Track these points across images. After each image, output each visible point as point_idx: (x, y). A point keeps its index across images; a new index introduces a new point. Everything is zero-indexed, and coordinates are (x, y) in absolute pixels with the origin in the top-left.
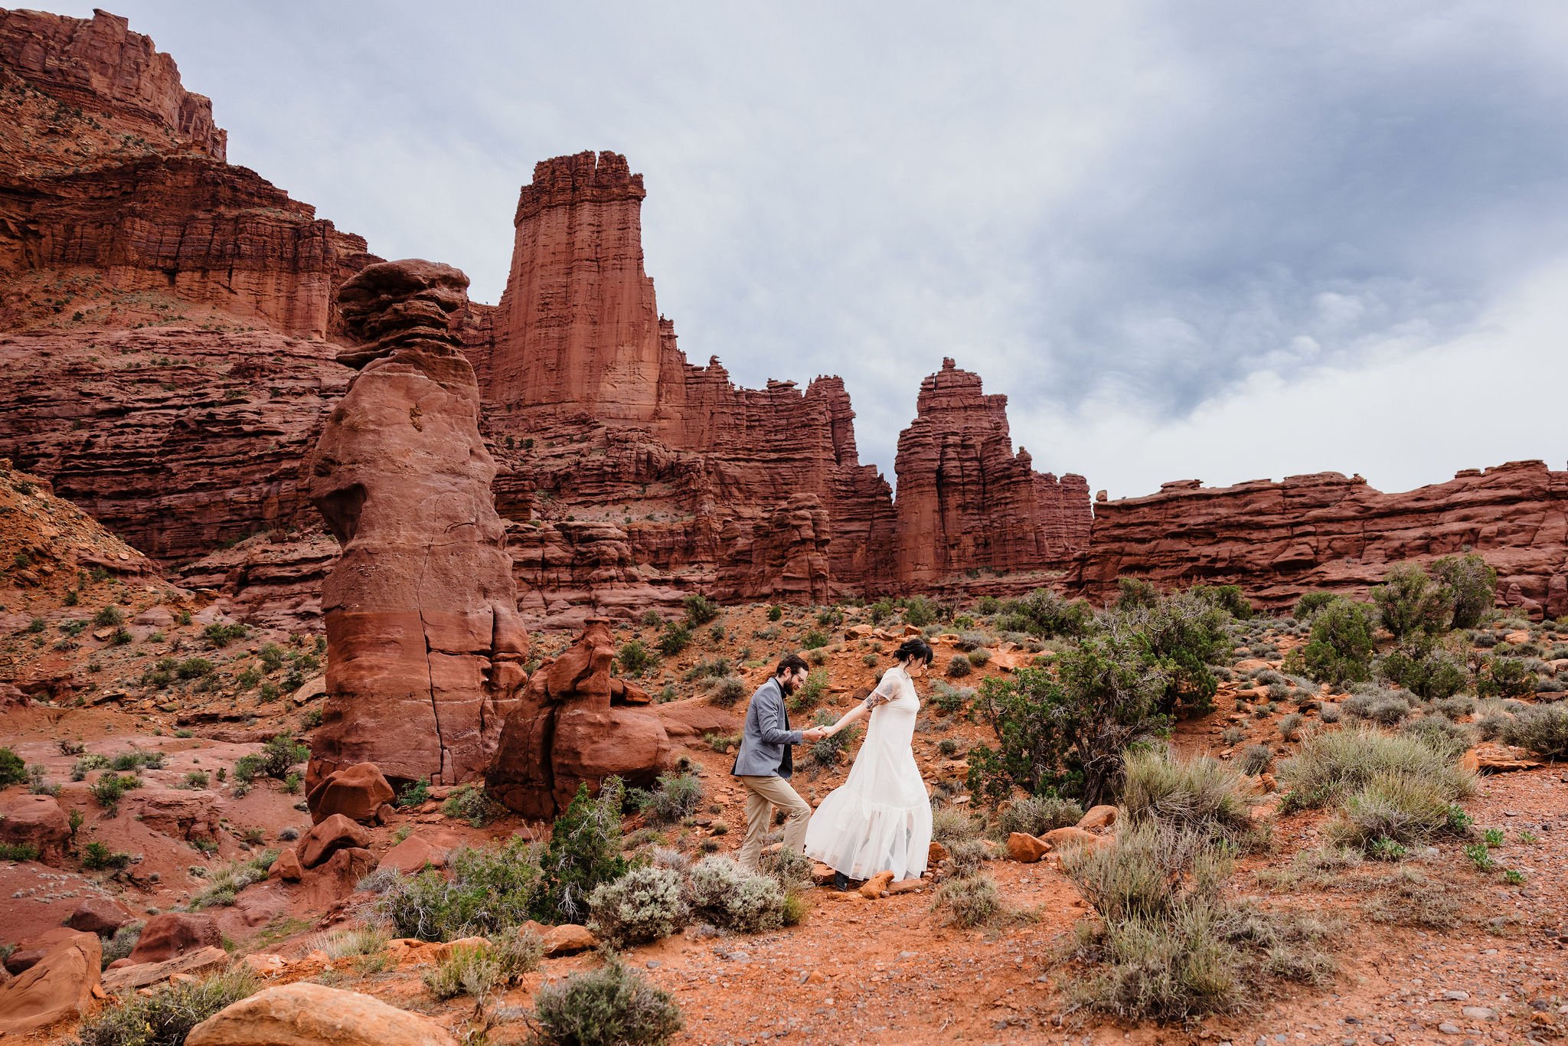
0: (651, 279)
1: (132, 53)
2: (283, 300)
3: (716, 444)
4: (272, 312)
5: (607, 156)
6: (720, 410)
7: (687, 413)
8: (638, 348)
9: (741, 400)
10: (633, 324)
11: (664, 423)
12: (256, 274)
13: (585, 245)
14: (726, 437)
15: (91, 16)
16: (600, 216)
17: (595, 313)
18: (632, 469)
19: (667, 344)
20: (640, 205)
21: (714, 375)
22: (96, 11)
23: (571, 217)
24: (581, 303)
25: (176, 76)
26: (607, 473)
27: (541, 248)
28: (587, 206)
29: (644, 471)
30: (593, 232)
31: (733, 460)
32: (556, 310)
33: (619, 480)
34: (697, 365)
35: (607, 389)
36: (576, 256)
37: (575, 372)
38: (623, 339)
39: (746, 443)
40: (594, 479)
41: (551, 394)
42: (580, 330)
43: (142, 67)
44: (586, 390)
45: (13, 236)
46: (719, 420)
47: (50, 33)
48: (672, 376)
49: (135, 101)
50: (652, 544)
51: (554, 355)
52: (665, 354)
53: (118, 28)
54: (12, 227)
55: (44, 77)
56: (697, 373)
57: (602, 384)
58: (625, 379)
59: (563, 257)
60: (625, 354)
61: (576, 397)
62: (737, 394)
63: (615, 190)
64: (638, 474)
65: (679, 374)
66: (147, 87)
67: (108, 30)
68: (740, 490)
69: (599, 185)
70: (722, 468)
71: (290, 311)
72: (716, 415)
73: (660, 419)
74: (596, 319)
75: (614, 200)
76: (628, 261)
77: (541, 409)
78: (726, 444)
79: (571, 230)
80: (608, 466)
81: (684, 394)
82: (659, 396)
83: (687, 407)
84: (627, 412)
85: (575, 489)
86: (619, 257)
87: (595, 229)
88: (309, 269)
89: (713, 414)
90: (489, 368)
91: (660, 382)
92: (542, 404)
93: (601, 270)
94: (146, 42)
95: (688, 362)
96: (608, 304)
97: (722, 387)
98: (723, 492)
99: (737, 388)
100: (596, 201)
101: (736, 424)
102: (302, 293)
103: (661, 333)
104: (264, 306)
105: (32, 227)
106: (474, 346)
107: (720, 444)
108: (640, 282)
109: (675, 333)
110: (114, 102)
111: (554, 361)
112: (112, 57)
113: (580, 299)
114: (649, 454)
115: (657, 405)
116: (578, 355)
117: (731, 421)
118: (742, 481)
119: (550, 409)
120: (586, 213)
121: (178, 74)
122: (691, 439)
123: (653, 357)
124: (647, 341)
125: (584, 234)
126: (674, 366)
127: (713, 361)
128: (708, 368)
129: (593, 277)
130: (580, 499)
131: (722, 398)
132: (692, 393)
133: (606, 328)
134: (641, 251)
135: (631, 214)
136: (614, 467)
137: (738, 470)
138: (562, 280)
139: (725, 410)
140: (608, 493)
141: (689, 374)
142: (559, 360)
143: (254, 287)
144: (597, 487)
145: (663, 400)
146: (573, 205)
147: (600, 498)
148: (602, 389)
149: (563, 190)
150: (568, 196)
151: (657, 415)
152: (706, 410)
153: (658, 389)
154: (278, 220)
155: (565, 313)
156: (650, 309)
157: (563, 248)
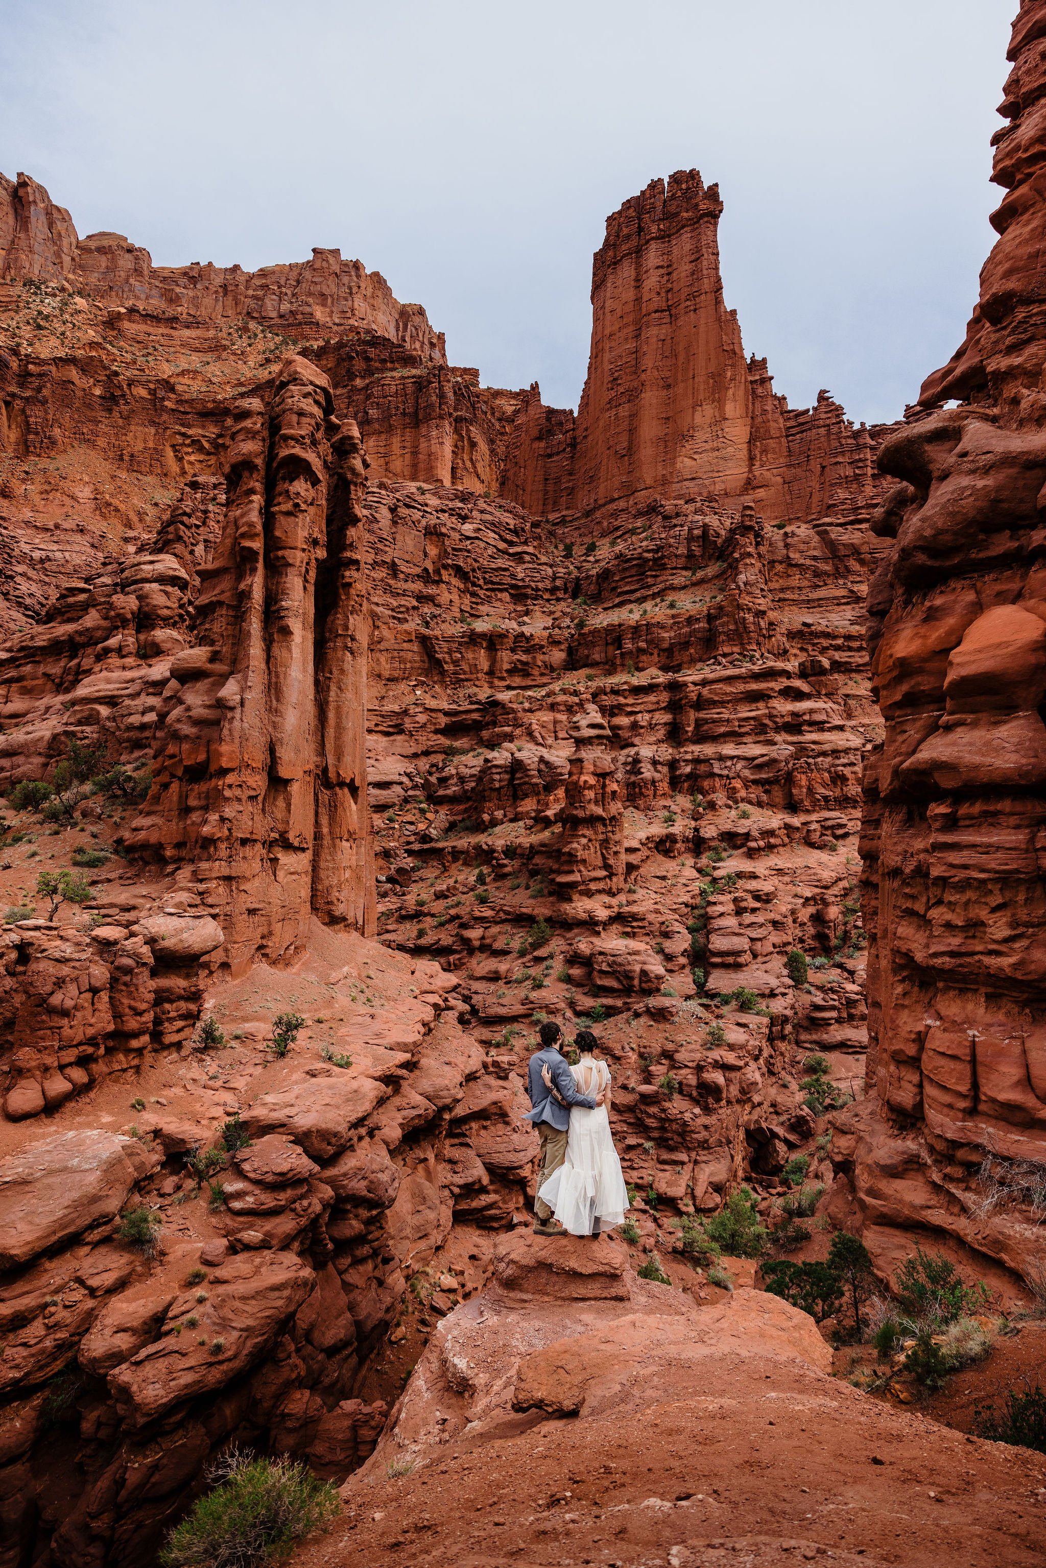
0: (734, 312)
1: (345, 280)
2: (408, 456)
3: (830, 507)
4: (398, 470)
5: (677, 178)
6: (834, 460)
7: (789, 473)
8: (720, 403)
9: (861, 441)
10: (712, 376)
11: (761, 493)
12: (383, 437)
13: (654, 295)
14: (842, 494)
15: (310, 256)
16: (669, 253)
17: (668, 374)
18: (682, 550)
19: (760, 391)
20: (716, 224)
21: (823, 416)
22: (314, 250)
23: (638, 266)
24: (650, 365)
25: (387, 291)
26: (647, 560)
27: (608, 315)
28: (653, 245)
29: (697, 551)
30: (662, 276)
31: (852, 523)
32: (626, 383)
33: (663, 567)
34: (802, 408)
35: (685, 464)
36: (644, 311)
37: (647, 452)
38: (701, 397)
39: (872, 498)
40: (633, 572)
41: (624, 485)
42: (650, 398)
43: (355, 290)
44: (661, 471)
45: (209, 454)
46: (832, 474)
47: (282, 282)
48: (768, 431)
49: (352, 322)
50: (663, 639)
51: (624, 438)
52: (757, 405)
53: (332, 260)
54: (206, 445)
55: (279, 321)
56: (801, 420)
57: (679, 459)
58: (707, 446)
59: (631, 318)
60: (705, 415)
61: (649, 481)
62: (857, 435)
63: (685, 215)
64: (690, 556)
65: (777, 425)
66: (360, 305)
67: (325, 264)
68: (862, 562)
69: (668, 216)
70: (833, 536)
71: (414, 465)
72: (827, 470)
73: (754, 488)
74: (670, 381)
75: (683, 227)
76: (703, 297)
77: (613, 506)
78: (843, 503)
79: (638, 282)
80: (648, 551)
81: (784, 450)
82: (751, 459)
83: (789, 466)
84: (711, 488)
85: (614, 589)
86: (692, 296)
87: (662, 271)
88: (428, 418)
89: (823, 467)
90: (570, 474)
91: (751, 442)
92: (613, 500)
93: (673, 318)
94: (357, 266)
95: (790, 408)
96: (681, 359)
97: (835, 429)
98: (837, 569)
99: (857, 426)
100: (664, 237)
101: (856, 475)
102: (423, 445)
103: (750, 378)
104: (392, 466)
105: (220, 441)
106: (558, 453)
107: (834, 505)
108: (719, 319)
109: (770, 374)
110: (335, 328)
111: (625, 444)
112: (330, 288)
113: (648, 362)
114: (705, 526)
115: (750, 471)
116: (649, 429)
117: (849, 472)
118: (865, 548)
119: (622, 504)
120: (653, 257)
121: (389, 289)
122: (796, 506)
123: (740, 411)
124: (731, 392)
125: (652, 281)
126: (770, 416)
127: (822, 397)
128: (815, 409)
129: (664, 331)
130: (617, 601)
131: (835, 444)
132: (795, 447)
133: (680, 389)
134: (719, 280)
135: (704, 237)
136: (655, 551)
137: (858, 534)
138: (631, 345)
139: (840, 459)
140: (649, 587)
141: (792, 423)
142: (631, 442)
143: (382, 450)
144: (638, 581)
145: (758, 463)
146: (638, 252)
147: (638, 595)
148: (679, 465)
149: (628, 237)
150: (634, 242)
151: (749, 485)
152: (815, 466)
153: (750, 451)
154: (403, 378)
155: (635, 384)
156: (733, 352)
157: (630, 307)
